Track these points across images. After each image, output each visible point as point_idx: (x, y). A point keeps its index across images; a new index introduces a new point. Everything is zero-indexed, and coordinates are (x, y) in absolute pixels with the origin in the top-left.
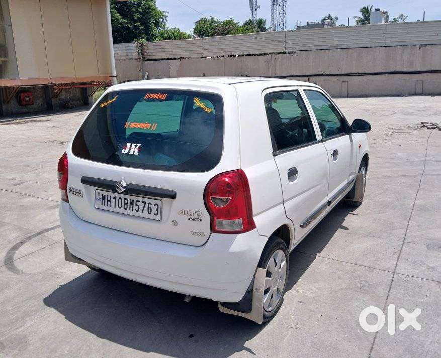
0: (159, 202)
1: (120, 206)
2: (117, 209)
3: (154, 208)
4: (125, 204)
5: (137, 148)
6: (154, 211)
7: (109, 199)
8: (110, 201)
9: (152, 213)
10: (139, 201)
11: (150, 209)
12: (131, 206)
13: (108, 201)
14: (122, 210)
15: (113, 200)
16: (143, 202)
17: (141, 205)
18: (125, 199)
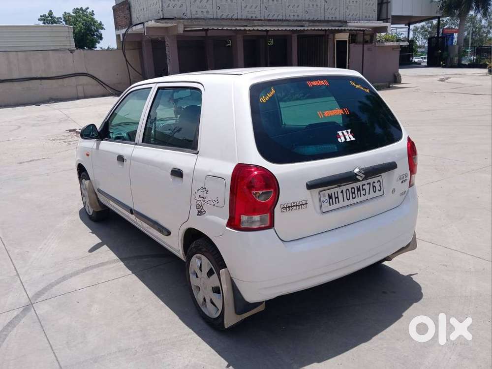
0: (379, 178)
1: (348, 198)
2: (347, 203)
3: (377, 185)
4: (352, 193)
5: (349, 133)
6: (378, 188)
7: (336, 196)
8: (338, 198)
9: (377, 191)
10: (364, 185)
11: (375, 188)
12: (359, 192)
13: (336, 198)
14: (352, 201)
15: (340, 195)
16: (368, 184)
17: (367, 187)
18: (352, 188)
